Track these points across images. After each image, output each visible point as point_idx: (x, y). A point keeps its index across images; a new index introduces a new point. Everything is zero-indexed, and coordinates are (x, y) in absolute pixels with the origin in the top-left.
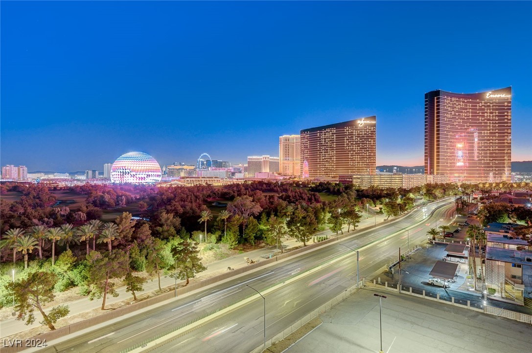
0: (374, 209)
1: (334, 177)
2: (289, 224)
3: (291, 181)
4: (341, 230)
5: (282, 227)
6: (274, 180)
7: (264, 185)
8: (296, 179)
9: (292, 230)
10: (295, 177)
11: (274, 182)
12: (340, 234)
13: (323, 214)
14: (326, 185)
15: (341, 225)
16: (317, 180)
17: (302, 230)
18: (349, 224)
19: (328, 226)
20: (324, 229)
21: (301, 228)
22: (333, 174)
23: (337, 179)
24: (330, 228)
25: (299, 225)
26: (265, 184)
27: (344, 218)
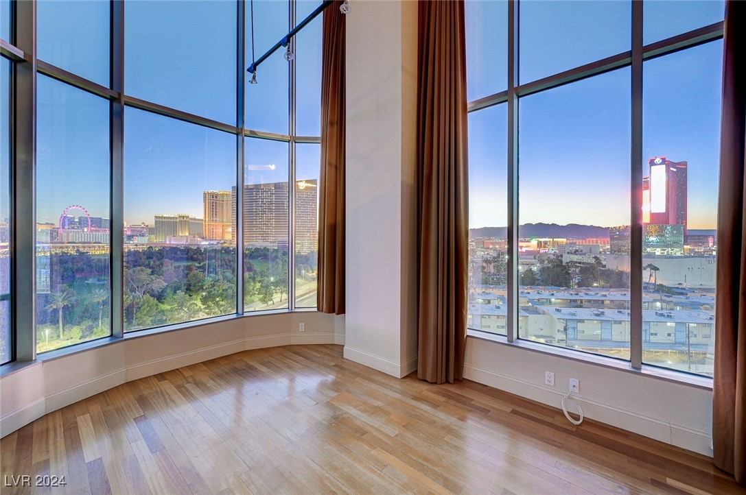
0: (311, 275)
1: (274, 242)
2: (204, 300)
3: (219, 247)
4: (272, 300)
5: (194, 304)
6: (195, 245)
7: (179, 252)
8: (225, 245)
9: (209, 307)
10: (225, 242)
11: (195, 248)
12: (270, 305)
13: (252, 284)
14: (262, 251)
15: (271, 295)
16: (252, 245)
17: (222, 306)
18: (282, 293)
19: (257, 297)
20: (253, 302)
21: (221, 303)
22: (271, 239)
23: (276, 245)
24: (260, 300)
25: (218, 299)
26: (181, 251)
27: (277, 287)
